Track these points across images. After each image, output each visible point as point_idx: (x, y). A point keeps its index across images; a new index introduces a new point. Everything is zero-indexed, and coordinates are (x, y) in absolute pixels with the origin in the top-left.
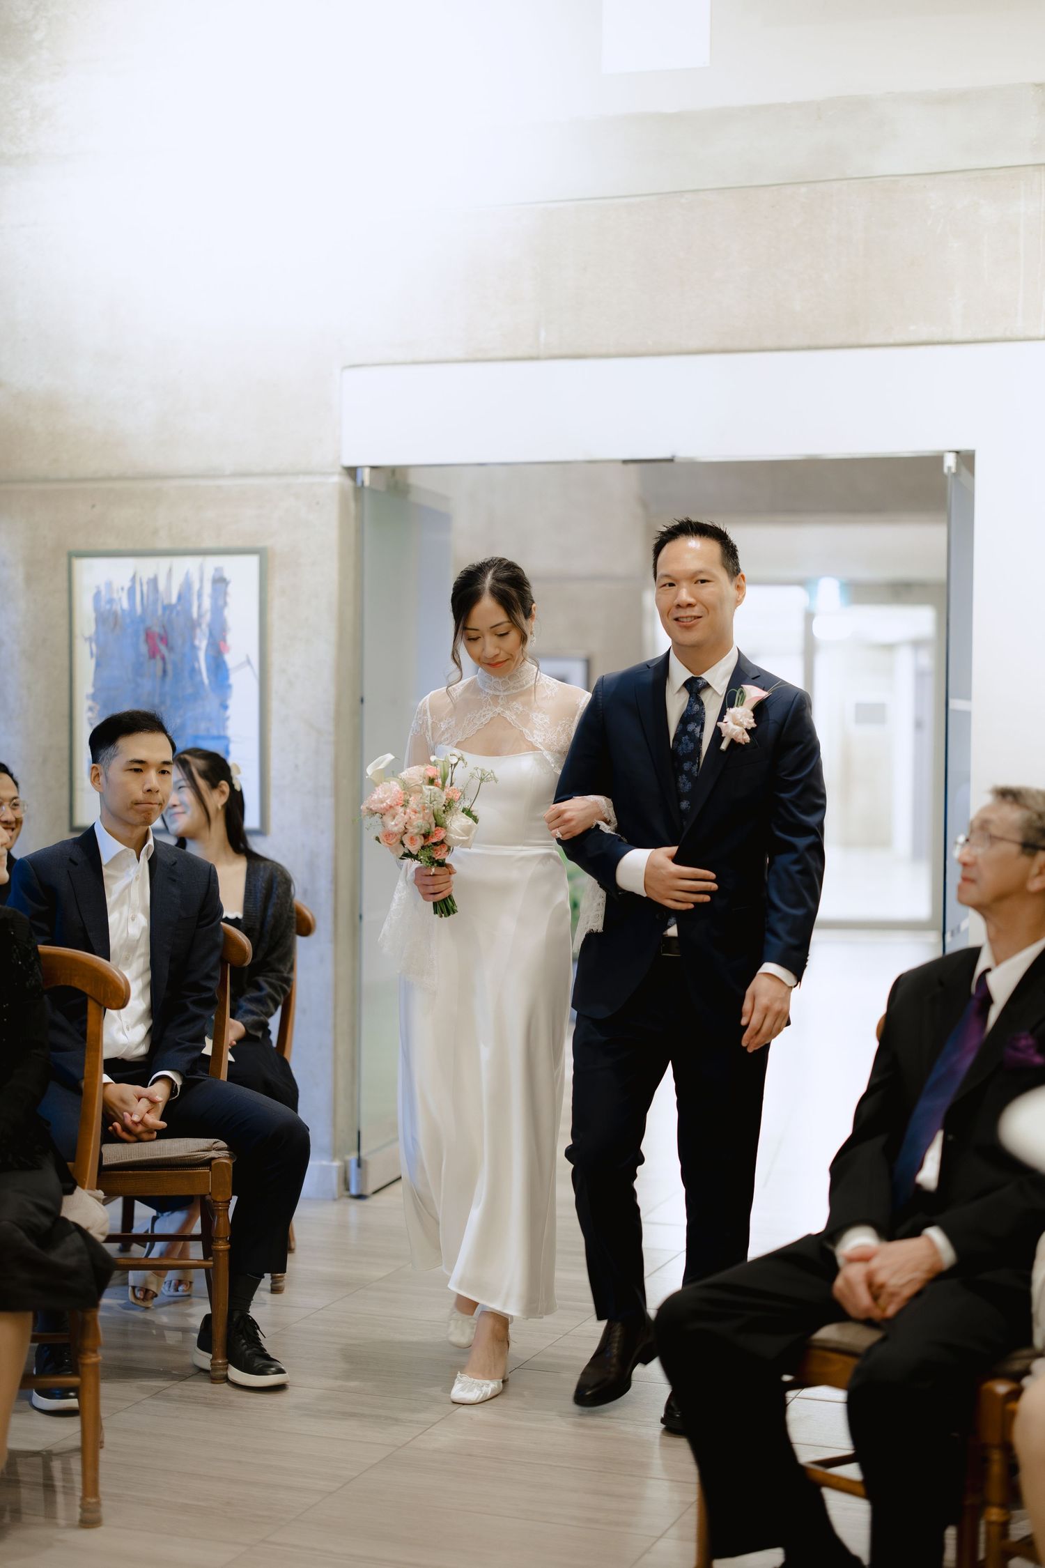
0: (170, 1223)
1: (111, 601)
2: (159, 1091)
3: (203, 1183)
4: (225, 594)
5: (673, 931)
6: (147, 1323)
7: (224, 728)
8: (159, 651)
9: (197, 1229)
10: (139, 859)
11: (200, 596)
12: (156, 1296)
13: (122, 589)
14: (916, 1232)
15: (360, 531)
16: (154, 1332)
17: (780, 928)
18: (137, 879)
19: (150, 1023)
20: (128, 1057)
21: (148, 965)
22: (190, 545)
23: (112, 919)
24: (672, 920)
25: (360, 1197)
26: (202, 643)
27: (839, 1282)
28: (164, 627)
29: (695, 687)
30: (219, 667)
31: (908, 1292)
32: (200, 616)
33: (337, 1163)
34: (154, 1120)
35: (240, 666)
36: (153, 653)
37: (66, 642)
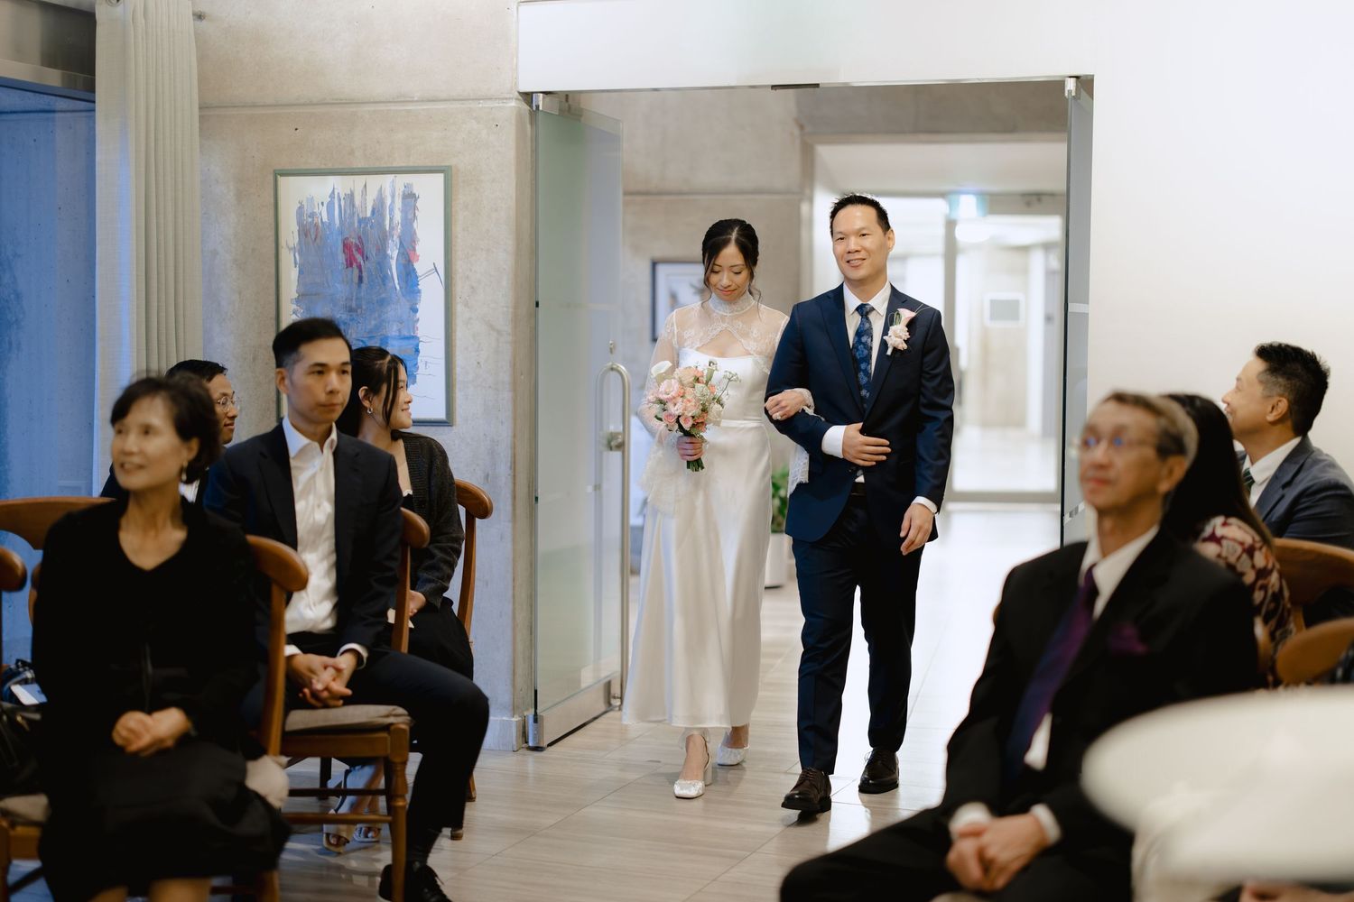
0: (359, 779)
1: (312, 215)
2: (345, 662)
3: (383, 745)
4: (415, 208)
5: (861, 479)
6: (340, 868)
7: (414, 328)
8: (355, 260)
9: (382, 784)
10: (322, 451)
11: (392, 210)
12: (348, 842)
13: (322, 203)
14: (1023, 809)
15: (535, 151)
16: (343, 876)
17: (928, 473)
18: (321, 470)
19: (335, 600)
20: (315, 631)
21: (333, 547)
22: (383, 164)
23: (300, 506)
24: (860, 472)
25: (537, 749)
26: (393, 252)
27: (952, 856)
28: (360, 238)
29: (863, 311)
30: (409, 275)
31: (1016, 866)
32: (392, 228)
33: (516, 719)
34: (340, 687)
35: (428, 274)
36: (350, 262)
37: (274, 252)
